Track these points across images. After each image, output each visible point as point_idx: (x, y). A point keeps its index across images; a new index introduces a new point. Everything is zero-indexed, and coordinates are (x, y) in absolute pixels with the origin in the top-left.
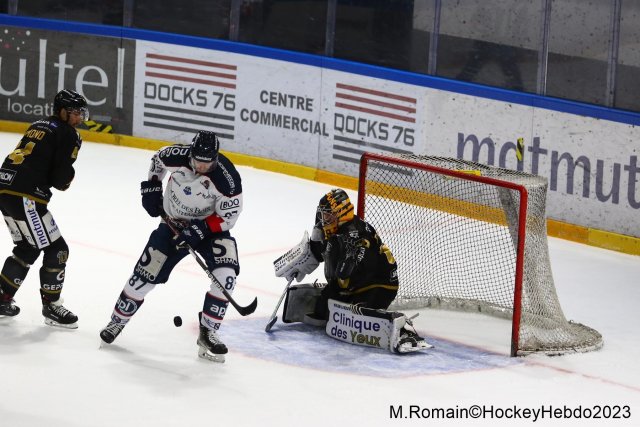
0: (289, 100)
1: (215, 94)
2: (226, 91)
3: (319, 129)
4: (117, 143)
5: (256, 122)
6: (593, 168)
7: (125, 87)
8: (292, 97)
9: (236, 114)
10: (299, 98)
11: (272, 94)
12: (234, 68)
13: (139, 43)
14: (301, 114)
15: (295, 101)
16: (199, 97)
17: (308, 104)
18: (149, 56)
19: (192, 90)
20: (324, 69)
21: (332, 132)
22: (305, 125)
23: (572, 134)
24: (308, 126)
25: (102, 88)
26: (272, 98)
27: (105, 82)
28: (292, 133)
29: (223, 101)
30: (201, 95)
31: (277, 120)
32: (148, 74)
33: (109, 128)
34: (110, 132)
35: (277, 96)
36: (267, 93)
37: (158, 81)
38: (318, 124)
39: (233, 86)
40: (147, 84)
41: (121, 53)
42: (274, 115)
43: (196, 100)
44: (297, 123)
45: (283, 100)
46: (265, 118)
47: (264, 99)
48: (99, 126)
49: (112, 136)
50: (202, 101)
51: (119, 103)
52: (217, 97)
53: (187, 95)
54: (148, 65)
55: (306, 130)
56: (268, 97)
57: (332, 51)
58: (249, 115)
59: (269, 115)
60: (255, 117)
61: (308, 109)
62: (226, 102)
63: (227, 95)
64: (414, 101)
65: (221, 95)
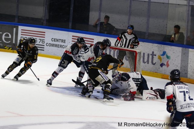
0: (59, 40)
1: (39, 39)
2: (42, 38)
5: (50, 46)
7: (15, 38)
8: (60, 40)
9: (45, 44)
10: (62, 40)
11: (55, 39)
12: (45, 32)
13: (19, 26)
14: (62, 44)
15: (61, 41)
17: (64, 41)
18: (22, 30)
20: (69, 32)
22: (63, 47)
24: (64, 47)
26: (55, 40)
27: (10, 37)
28: (60, 49)
29: (41, 41)
31: (56, 46)
33: (11, 48)
35: (56, 40)
37: (24, 36)
40: (21, 37)
41: (15, 29)
42: (55, 44)
44: (61, 46)
45: (57, 40)
46: (52, 45)
47: (52, 40)
48: (8, 48)
49: (12, 51)
51: (14, 42)
52: (40, 40)
54: (22, 32)
55: (63, 48)
56: (54, 40)
57: (71, 28)
58: (48, 45)
59: (54, 44)
60: (50, 45)
61: (64, 43)
62: (42, 41)
63: (43, 40)
64: (93, 39)
65: (41, 40)
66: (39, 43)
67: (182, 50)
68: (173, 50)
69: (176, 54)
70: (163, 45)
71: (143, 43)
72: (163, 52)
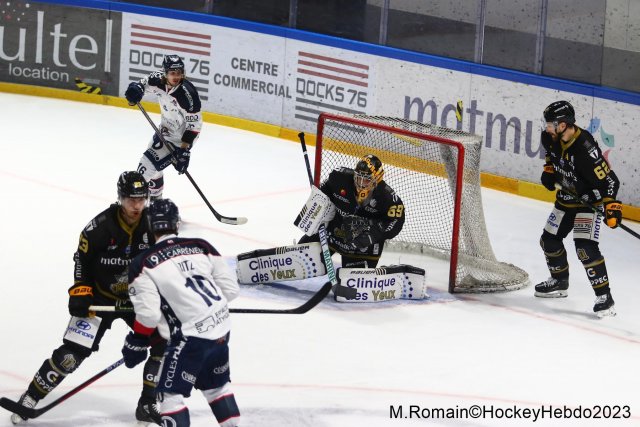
0: (256, 66)
1: (191, 60)
2: (201, 58)
3: (283, 92)
4: (106, 103)
5: (227, 85)
6: (523, 128)
7: (112, 54)
8: (259, 64)
9: (210, 78)
10: (266, 64)
11: (242, 60)
12: (209, 38)
13: (125, 15)
14: (267, 79)
15: (262, 67)
17: (273, 70)
18: (134, 26)
20: (288, 39)
21: (295, 95)
22: (271, 89)
23: (505, 97)
24: (273, 89)
25: (92, 54)
26: (242, 64)
27: (95, 50)
28: (260, 95)
29: (199, 66)
31: (247, 84)
32: (133, 42)
33: (98, 90)
34: (99, 93)
35: (246, 63)
36: (237, 60)
37: (142, 49)
38: (282, 87)
39: (208, 54)
40: (132, 51)
41: (110, 23)
42: (244, 80)
44: (263, 86)
45: (251, 66)
46: (236, 82)
47: (235, 65)
48: (89, 88)
49: (101, 97)
51: (107, 68)
52: (194, 63)
54: (133, 34)
55: (271, 93)
56: (238, 64)
57: (295, 23)
58: (221, 79)
59: (239, 79)
60: (226, 81)
61: (273, 75)
62: (201, 67)
63: (203, 62)
64: (367, 68)
65: (197, 61)
66: (192, 71)
68: (623, 116)
69: (631, 128)
70: (589, 98)
71: (525, 86)
72: (592, 120)
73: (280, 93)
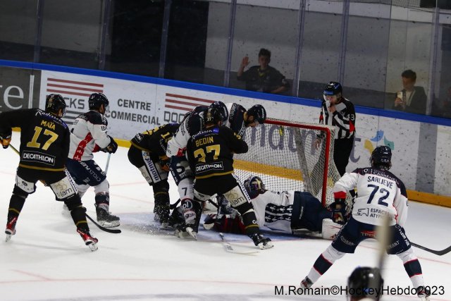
0: (135, 104)
3: (155, 121)
5: (115, 118)
7: (34, 98)
8: (138, 103)
10: (142, 103)
11: (125, 100)
12: (102, 86)
13: (43, 71)
14: (143, 112)
15: (139, 105)
16: (79, 104)
17: (147, 106)
18: (49, 79)
19: (75, 100)
20: (159, 85)
22: (146, 119)
24: (147, 119)
25: (20, 99)
26: (125, 103)
27: (22, 96)
28: (138, 124)
30: (81, 102)
31: (128, 117)
35: (128, 102)
36: (122, 100)
38: (154, 118)
41: (32, 78)
42: (126, 114)
43: (77, 105)
44: (140, 118)
45: (132, 104)
46: (120, 115)
47: (120, 104)
50: (82, 106)
51: (30, 106)
53: (72, 103)
54: (48, 85)
55: (146, 122)
56: (123, 103)
57: (163, 74)
58: (110, 114)
59: (123, 113)
60: (114, 115)
61: (147, 109)
67: (421, 128)
68: (401, 128)
69: (406, 136)
70: (376, 117)
73: (152, 122)
